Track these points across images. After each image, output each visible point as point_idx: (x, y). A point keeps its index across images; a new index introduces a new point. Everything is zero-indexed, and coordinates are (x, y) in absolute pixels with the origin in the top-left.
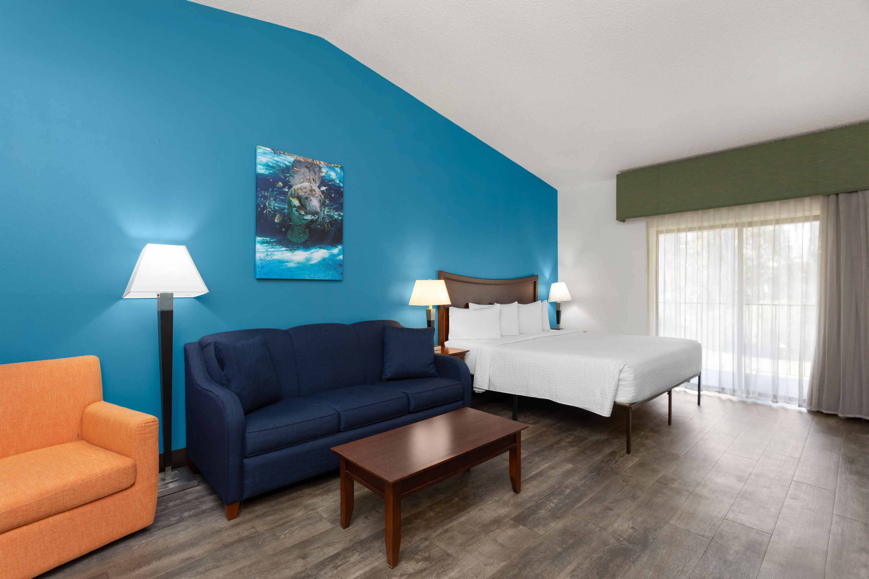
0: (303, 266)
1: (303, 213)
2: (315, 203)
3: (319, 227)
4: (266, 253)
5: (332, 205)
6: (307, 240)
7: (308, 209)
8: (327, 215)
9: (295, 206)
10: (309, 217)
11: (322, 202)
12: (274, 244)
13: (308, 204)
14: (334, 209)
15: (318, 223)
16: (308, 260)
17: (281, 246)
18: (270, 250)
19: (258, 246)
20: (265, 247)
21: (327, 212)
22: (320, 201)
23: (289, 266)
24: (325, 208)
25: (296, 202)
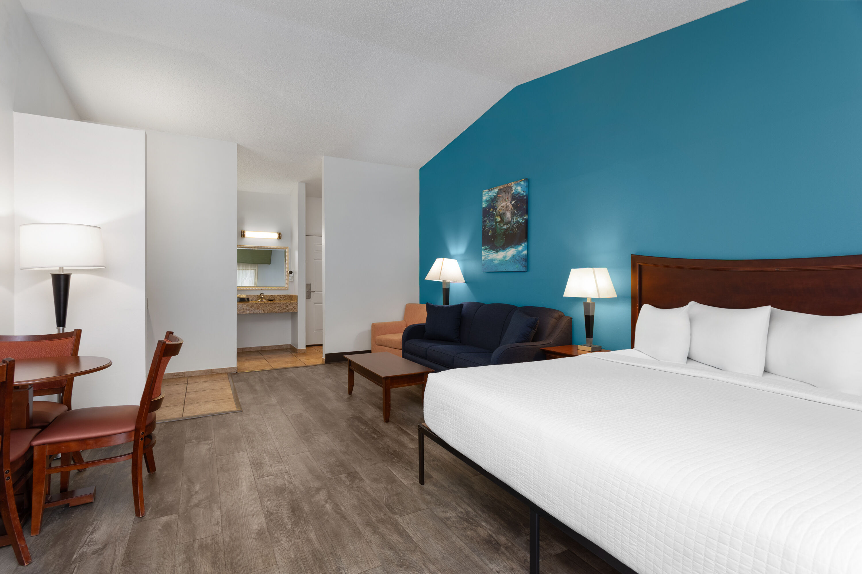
0: (503, 262)
1: (502, 225)
2: (508, 215)
3: (511, 232)
4: (485, 256)
5: (518, 213)
6: (504, 244)
7: (505, 221)
8: (516, 222)
9: (498, 222)
10: (505, 227)
11: (512, 213)
12: (489, 250)
13: (504, 217)
14: (520, 215)
15: (510, 229)
16: (505, 257)
17: (492, 251)
18: (487, 254)
19: (483, 252)
20: (485, 253)
21: (516, 219)
22: (511, 212)
23: (495, 263)
24: (514, 217)
25: (498, 219)
